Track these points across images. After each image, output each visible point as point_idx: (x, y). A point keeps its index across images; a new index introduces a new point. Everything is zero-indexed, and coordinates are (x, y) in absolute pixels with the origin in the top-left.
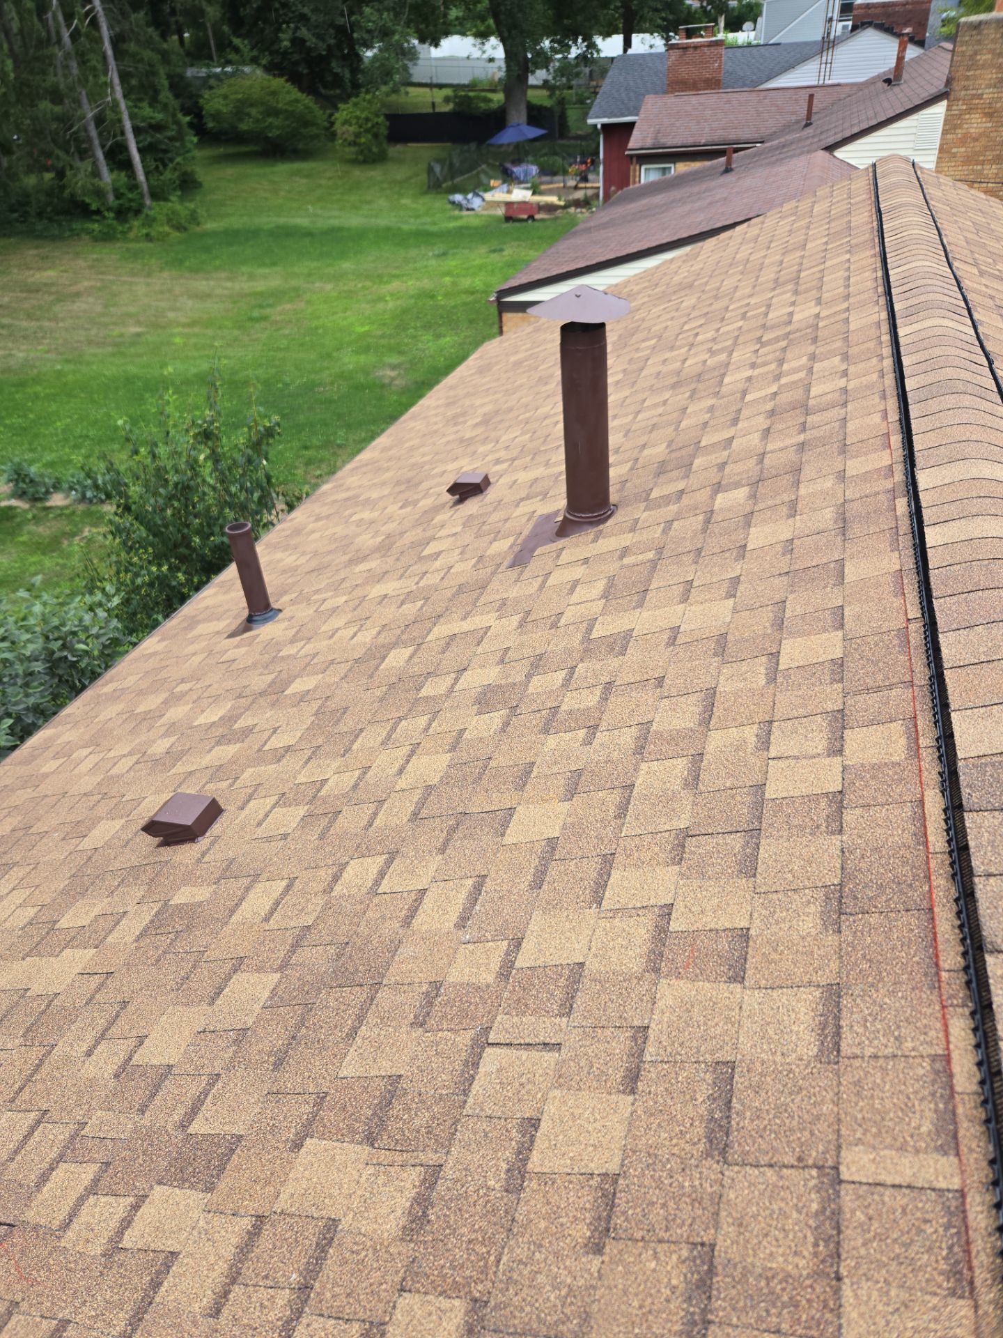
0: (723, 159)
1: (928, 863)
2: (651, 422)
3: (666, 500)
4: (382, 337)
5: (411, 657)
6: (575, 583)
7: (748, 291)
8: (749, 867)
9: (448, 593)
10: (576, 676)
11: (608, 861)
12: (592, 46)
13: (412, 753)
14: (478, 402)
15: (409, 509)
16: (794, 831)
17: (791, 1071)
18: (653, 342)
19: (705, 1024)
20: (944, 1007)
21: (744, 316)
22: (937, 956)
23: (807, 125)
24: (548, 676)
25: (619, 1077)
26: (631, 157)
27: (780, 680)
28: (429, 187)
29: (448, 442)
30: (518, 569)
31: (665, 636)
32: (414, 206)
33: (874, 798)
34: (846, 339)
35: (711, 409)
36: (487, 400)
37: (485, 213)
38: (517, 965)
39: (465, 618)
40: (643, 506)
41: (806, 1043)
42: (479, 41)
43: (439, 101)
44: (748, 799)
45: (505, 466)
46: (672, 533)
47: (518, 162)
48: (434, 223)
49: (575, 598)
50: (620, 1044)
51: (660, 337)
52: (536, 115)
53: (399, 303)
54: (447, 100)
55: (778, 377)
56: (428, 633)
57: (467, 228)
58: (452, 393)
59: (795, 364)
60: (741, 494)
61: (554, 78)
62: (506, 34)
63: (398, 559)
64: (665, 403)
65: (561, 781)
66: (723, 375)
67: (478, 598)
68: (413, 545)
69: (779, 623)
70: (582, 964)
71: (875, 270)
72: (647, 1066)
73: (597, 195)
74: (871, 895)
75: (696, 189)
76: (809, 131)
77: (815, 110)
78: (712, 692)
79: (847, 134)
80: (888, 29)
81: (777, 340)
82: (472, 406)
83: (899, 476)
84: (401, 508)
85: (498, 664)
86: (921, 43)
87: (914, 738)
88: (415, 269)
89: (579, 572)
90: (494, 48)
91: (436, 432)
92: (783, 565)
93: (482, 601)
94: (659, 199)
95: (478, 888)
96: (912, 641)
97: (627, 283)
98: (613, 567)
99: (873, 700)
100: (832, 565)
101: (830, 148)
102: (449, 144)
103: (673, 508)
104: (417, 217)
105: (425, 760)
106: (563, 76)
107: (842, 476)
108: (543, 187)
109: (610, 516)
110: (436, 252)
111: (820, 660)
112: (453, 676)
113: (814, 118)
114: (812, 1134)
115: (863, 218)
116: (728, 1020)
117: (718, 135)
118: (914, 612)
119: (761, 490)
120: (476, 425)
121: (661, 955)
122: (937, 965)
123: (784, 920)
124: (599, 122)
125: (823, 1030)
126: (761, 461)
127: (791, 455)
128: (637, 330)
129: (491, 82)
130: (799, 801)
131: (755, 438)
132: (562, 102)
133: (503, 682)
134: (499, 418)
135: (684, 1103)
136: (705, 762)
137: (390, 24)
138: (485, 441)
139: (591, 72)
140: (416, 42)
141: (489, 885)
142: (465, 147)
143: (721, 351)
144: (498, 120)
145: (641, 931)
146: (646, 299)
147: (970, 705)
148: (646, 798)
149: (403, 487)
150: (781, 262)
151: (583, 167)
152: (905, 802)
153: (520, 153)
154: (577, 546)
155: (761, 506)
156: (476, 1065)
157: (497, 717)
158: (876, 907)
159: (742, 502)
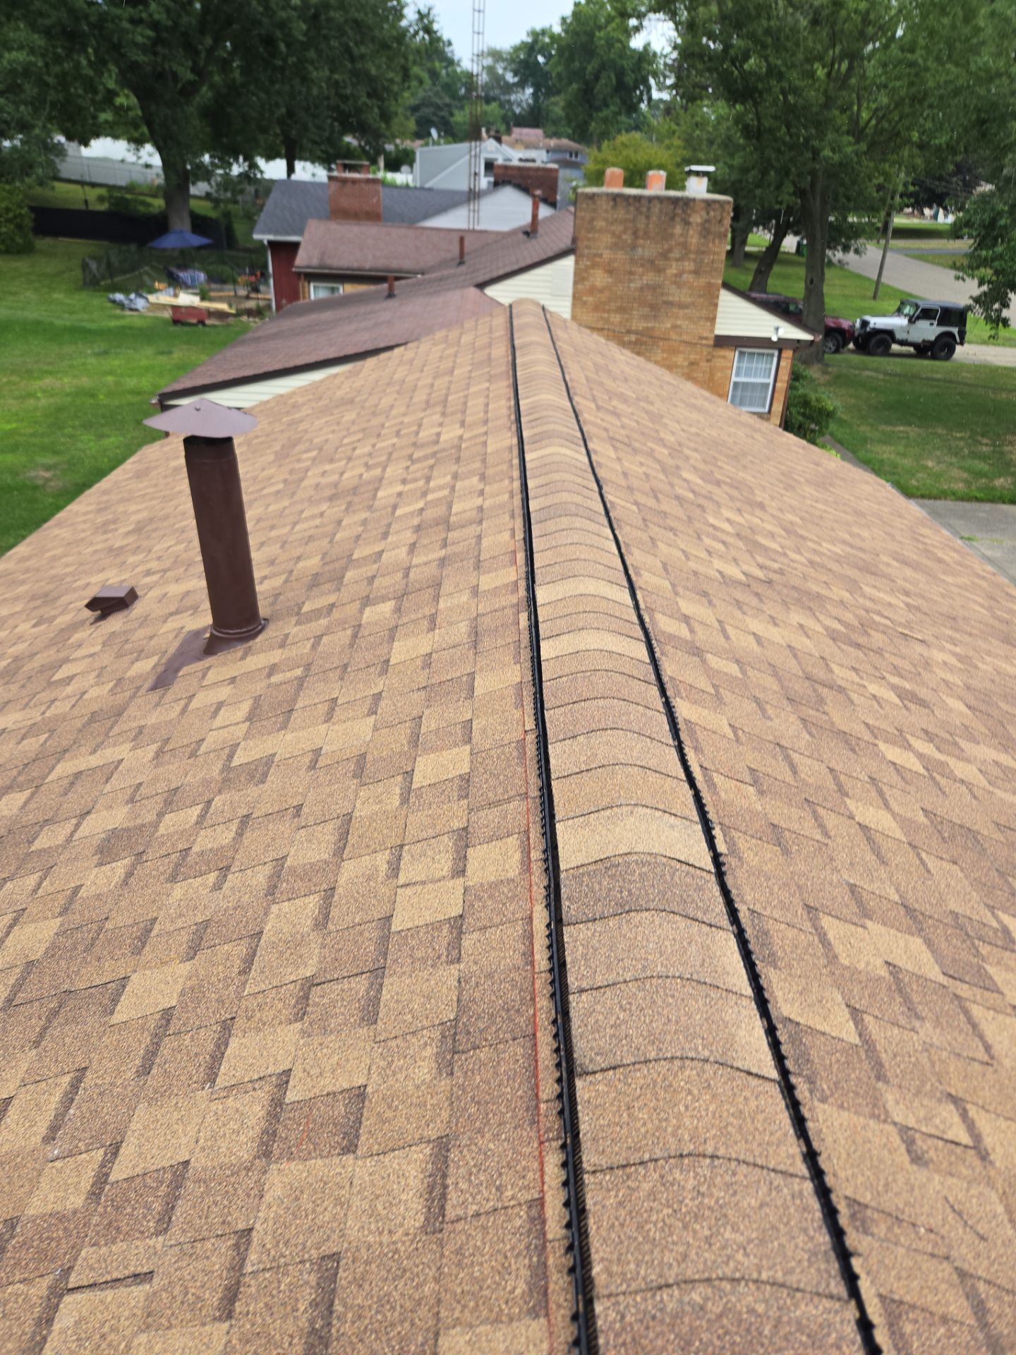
0: (385, 286)
1: (533, 984)
2: (307, 534)
3: (317, 614)
4: (34, 435)
5: (26, 803)
6: (220, 705)
7: (403, 409)
8: (370, 1012)
9: (78, 723)
10: (211, 811)
11: (227, 1027)
12: (253, 166)
13: (15, 921)
14: (133, 508)
15: (43, 627)
16: (417, 965)
17: (396, 1251)
18: (314, 453)
19: (314, 1211)
20: (541, 1143)
21: (398, 434)
22: (537, 1086)
23: (461, 263)
24: (182, 813)
25: (216, 1302)
26: (299, 274)
27: (412, 800)
28: (85, 284)
29: (95, 552)
30: (159, 692)
31: (307, 760)
32: (68, 301)
33: (491, 919)
34: (484, 461)
35: (364, 522)
36: (142, 506)
37: (151, 314)
38: (112, 1178)
39: (94, 752)
40: (294, 620)
41: (412, 1212)
42: (133, 146)
43: (93, 200)
44: (375, 934)
45: (155, 578)
46: (320, 649)
47: (184, 267)
48: (93, 321)
49: (218, 722)
50: (219, 1256)
51: (321, 449)
52: (200, 224)
53: (52, 400)
54: (101, 199)
55: (425, 494)
56: (49, 773)
57: (131, 328)
58: (105, 498)
59: (441, 481)
60: (387, 607)
61: (217, 191)
62: (161, 143)
63: (23, 686)
64: (322, 514)
65: (185, 937)
66: (377, 490)
67: (112, 727)
68: (42, 670)
69: (415, 740)
70: (187, 1163)
71: (509, 399)
72: (247, 1280)
73: (269, 307)
74: (482, 1026)
75: (362, 309)
76: (463, 269)
77: (466, 250)
78: (349, 817)
79: (495, 274)
80: (525, 188)
81: (426, 458)
82: (125, 513)
83: (522, 592)
84: (34, 626)
85: (127, 803)
86: (553, 204)
87: (526, 852)
88: (71, 366)
89: (224, 692)
90: (150, 155)
91: (82, 540)
92: (422, 679)
93: (116, 730)
94: (327, 316)
95: (75, 1086)
96: (528, 753)
97: (292, 394)
98: (259, 687)
99: (492, 815)
100: (464, 679)
101: (482, 286)
102: (106, 243)
103: (324, 622)
104: (71, 313)
105: (29, 929)
106: (226, 190)
107: (475, 591)
108: (212, 294)
109: (260, 632)
110: (96, 350)
111: (450, 776)
112: (74, 821)
113: (466, 258)
114: (413, 1324)
115: (500, 351)
116: (338, 1202)
117: (382, 263)
118: (530, 724)
119: (406, 604)
120: (128, 533)
121: (274, 1133)
122: (537, 1095)
123: (401, 1069)
124: (266, 238)
125: (431, 1193)
126: (406, 575)
127: (433, 570)
128: (299, 441)
129: (151, 187)
130: (423, 930)
131: (403, 551)
132: (227, 215)
133: (131, 824)
134: (153, 526)
135: (284, 1318)
136: (336, 897)
137: (29, 118)
138: (136, 550)
139: (257, 191)
140: (62, 139)
141: (89, 1077)
142: (124, 248)
143: (375, 466)
144: (160, 225)
145: (255, 1109)
146: (310, 411)
147: (572, 814)
148: (274, 945)
149: (38, 602)
150: (432, 386)
151: (253, 279)
152: (517, 920)
153: (186, 259)
154: (224, 664)
155: (405, 620)
156: (50, 1321)
157: (119, 868)
158: (486, 1040)
159: (388, 616)
